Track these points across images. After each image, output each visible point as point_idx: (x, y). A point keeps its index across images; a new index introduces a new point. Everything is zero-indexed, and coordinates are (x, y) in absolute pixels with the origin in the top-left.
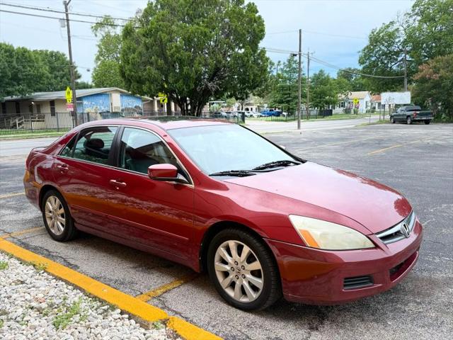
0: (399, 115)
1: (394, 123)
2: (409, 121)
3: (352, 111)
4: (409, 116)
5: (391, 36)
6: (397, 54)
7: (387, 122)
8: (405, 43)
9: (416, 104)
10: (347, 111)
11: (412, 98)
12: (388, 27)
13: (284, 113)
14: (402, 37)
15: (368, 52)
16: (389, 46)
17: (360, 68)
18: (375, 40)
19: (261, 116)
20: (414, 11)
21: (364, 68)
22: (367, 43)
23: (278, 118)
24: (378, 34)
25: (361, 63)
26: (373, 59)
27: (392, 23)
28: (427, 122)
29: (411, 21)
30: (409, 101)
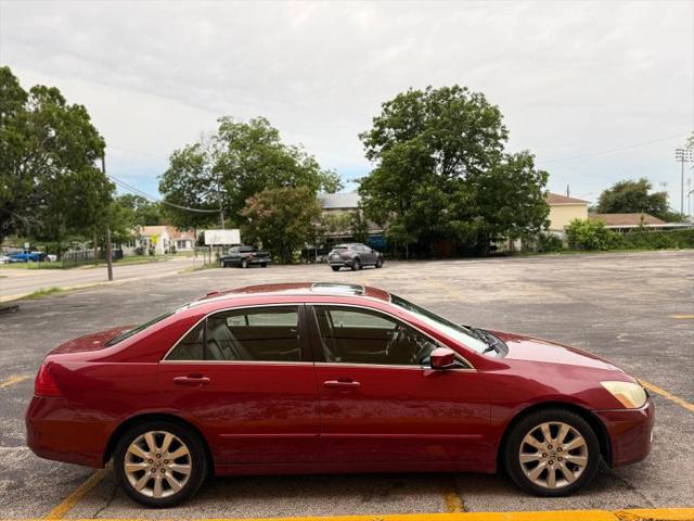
0: (232, 258)
1: (225, 266)
2: (244, 264)
3: (147, 252)
4: (244, 259)
5: (199, 161)
6: (207, 182)
7: (215, 266)
8: (215, 170)
9: (246, 244)
10: (140, 252)
11: (241, 237)
12: (193, 149)
13: (50, 256)
14: (212, 163)
15: (171, 177)
16: (196, 173)
17: (161, 197)
18: (179, 163)
19: (10, 262)
20: (221, 134)
21: (167, 198)
22: (168, 166)
23: (42, 264)
24: (183, 156)
25: (162, 190)
26: (178, 187)
27: (197, 145)
28: (264, 265)
29: (219, 145)
30: (238, 241)
